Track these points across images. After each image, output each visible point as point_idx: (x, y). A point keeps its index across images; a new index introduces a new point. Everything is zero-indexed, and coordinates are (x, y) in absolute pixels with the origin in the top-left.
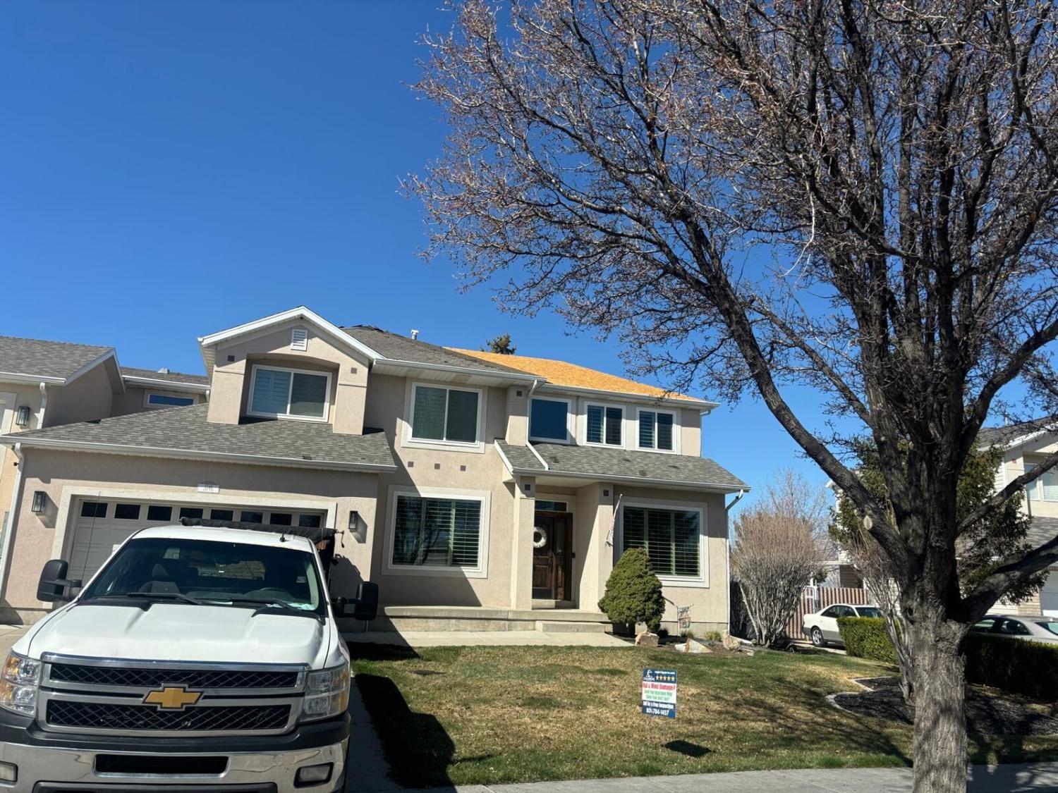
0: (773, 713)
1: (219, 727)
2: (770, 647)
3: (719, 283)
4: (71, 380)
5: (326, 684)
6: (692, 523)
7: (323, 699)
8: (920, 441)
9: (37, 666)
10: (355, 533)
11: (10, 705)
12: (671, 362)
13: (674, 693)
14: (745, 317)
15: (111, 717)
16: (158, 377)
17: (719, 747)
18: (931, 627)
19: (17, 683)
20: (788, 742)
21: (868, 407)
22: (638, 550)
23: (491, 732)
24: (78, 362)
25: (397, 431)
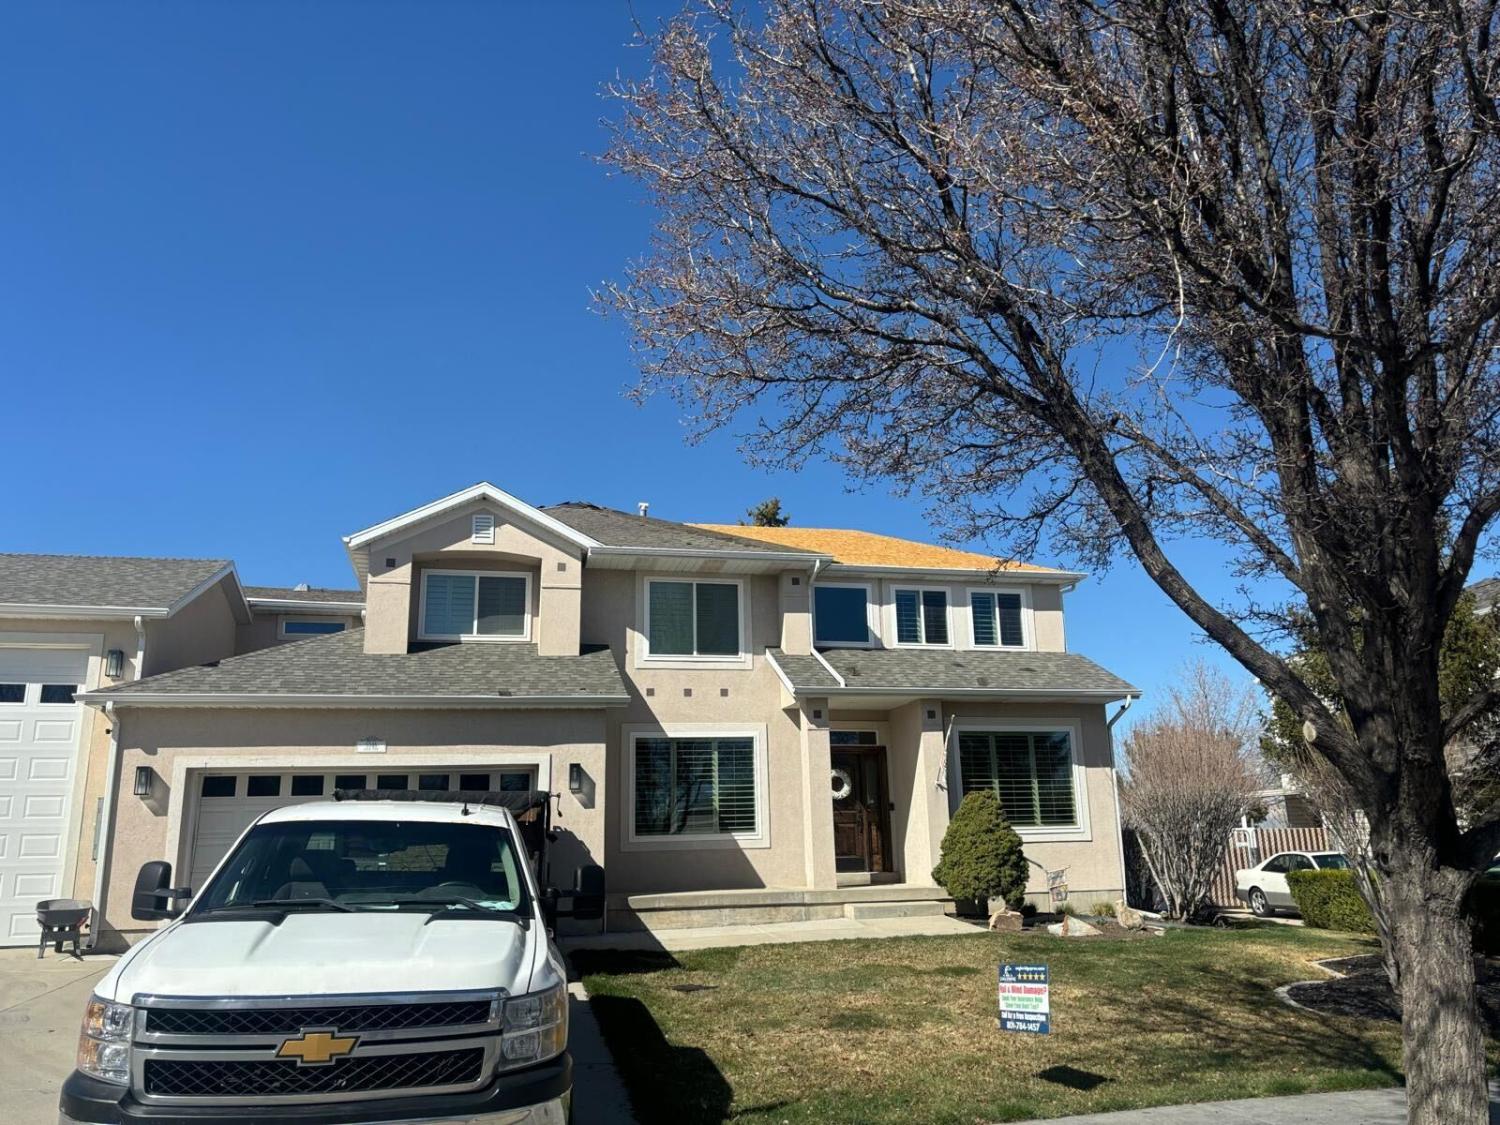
0: (1197, 1018)
1: (385, 1085)
2: (1188, 921)
3: (1060, 398)
4: (177, 608)
5: (534, 1014)
6: (1061, 748)
7: (530, 1037)
8: (1376, 605)
9: (128, 1015)
10: (580, 795)
11: (95, 1069)
12: (1005, 519)
13: (1045, 997)
14: (1103, 444)
15: (233, 1079)
16: (294, 598)
17: (1119, 1073)
18: (1416, 880)
19: (103, 1040)
20: (1221, 1060)
21: (1296, 561)
22: (983, 793)
23: (785, 1069)
24: (184, 584)
25: (628, 647)
